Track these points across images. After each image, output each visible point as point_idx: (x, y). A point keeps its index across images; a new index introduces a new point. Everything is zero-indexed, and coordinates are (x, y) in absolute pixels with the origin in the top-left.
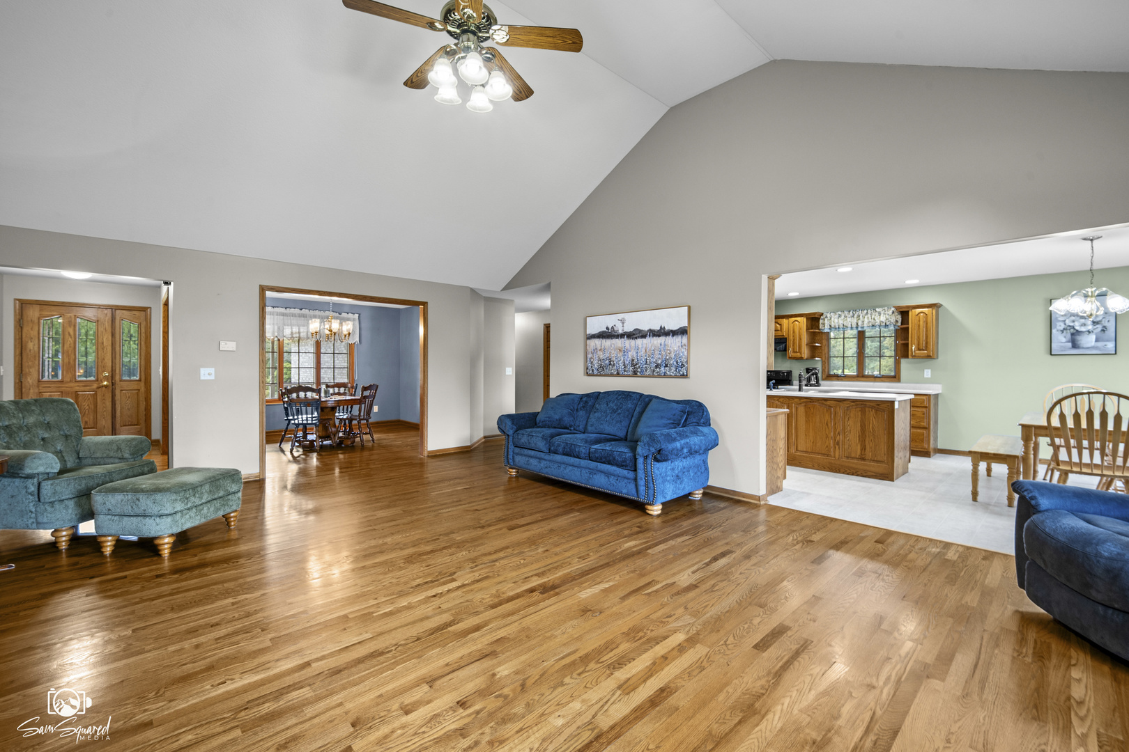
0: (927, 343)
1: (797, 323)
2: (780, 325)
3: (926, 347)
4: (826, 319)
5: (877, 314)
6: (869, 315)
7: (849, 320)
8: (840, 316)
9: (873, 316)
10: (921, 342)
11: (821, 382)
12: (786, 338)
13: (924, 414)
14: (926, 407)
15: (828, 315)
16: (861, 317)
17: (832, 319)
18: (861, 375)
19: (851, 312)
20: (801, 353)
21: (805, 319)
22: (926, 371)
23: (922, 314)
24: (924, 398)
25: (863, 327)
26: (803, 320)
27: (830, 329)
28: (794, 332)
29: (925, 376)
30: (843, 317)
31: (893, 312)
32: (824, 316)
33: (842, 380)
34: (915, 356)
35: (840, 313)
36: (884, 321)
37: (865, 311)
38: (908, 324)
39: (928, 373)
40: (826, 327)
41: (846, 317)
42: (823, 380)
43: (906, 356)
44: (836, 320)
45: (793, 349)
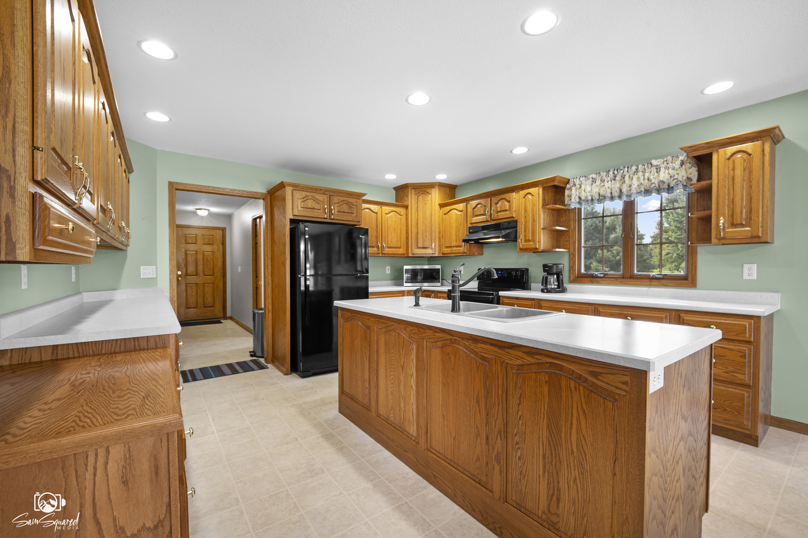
0: (750, 211)
1: (530, 197)
2: (509, 202)
3: (749, 219)
4: (574, 188)
5: (654, 170)
6: (640, 174)
7: (607, 185)
8: (594, 181)
9: (647, 175)
10: (738, 210)
11: (566, 285)
12: (516, 221)
13: (744, 357)
14: (749, 342)
15: (577, 182)
16: (627, 178)
17: (583, 187)
18: (628, 275)
19: (611, 173)
20: (534, 241)
21: (541, 190)
22: (746, 267)
23: (739, 156)
24: (746, 323)
25: (629, 196)
26: (537, 191)
27: (580, 203)
28: (526, 211)
29: (746, 277)
30: (598, 182)
31: (682, 163)
32: (571, 183)
33: (598, 283)
34: (724, 238)
35: (594, 176)
36: (665, 179)
37: (634, 168)
38: (711, 178)
39: (751, 272)
40: (573, 200)
41: (602, 181)
42: (571, 282)
43: (706, 239)
44: (588, 188)
45: (525, 236)
